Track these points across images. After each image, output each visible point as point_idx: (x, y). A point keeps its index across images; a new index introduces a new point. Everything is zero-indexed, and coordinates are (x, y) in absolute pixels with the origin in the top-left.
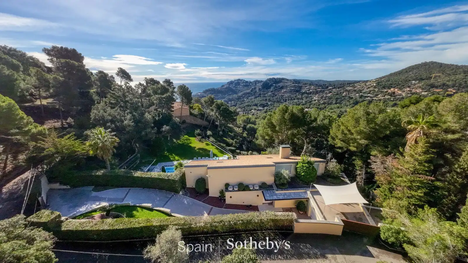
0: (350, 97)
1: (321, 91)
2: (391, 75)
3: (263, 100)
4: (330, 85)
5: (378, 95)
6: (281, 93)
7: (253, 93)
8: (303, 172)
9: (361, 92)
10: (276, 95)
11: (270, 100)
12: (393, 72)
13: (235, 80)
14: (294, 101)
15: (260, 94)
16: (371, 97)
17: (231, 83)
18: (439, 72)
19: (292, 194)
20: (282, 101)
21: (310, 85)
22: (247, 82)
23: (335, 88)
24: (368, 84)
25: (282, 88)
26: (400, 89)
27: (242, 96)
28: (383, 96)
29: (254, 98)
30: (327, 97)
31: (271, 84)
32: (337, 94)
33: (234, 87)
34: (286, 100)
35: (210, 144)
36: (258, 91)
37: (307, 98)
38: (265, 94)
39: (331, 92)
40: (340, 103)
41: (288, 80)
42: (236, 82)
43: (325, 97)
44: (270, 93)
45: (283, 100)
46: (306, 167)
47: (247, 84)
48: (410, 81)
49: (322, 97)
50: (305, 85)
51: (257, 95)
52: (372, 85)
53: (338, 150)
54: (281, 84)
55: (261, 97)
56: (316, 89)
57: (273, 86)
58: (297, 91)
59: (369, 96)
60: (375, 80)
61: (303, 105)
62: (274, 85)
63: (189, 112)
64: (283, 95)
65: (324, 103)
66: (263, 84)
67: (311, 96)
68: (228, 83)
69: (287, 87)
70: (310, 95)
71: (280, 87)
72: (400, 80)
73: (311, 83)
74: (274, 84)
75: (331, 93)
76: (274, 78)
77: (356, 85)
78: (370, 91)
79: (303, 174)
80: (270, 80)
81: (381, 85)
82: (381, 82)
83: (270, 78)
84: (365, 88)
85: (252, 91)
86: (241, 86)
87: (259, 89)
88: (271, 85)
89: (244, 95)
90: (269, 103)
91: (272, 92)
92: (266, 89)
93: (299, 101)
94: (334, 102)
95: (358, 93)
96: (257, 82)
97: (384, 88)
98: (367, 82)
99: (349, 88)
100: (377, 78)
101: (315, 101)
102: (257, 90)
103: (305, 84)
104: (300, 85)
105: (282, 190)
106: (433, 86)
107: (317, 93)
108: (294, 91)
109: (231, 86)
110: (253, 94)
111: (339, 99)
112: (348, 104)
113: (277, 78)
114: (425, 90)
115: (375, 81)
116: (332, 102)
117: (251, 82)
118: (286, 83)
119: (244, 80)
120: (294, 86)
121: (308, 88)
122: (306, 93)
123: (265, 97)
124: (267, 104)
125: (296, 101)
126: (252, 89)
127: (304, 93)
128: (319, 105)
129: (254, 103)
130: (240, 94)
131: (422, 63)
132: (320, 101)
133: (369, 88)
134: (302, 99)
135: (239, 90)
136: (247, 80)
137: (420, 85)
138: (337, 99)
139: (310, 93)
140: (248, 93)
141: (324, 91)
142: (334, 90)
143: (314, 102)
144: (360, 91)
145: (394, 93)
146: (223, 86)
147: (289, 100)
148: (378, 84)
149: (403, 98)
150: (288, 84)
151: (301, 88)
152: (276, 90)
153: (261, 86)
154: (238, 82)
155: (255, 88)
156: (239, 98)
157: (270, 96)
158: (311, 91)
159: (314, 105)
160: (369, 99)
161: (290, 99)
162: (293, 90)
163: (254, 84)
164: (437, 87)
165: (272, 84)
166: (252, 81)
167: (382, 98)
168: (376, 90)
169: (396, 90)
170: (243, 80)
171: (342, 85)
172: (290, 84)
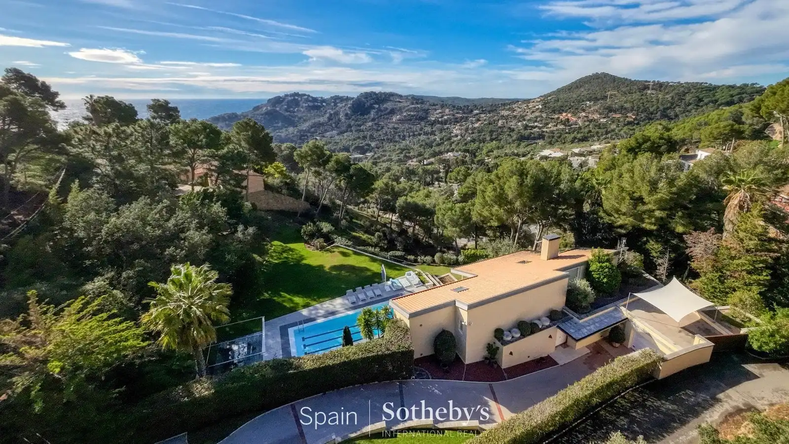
0: (510, 128)
1: (462, 118)
2: (559, 91)
3: (359, 138)
4: (476, 107)
5: (547, 124)
6: (393, 123)
7: (334, 122)
8: (604, 278)
9: (524, 120)
10: (382, 128)
11: (372, 138)
12: (560, 87)
13: (287, 96)
14: (419, 137)
15: (350, 126)
16: (540, 128)
17: (277, 101)
18: (614, 88)
19: (602, 318)
20: (397, 138)
21: (442, 107)
22: (315, 100)
23: (483, 112)
24: (531, 105)
25: (392, 112)
26: (574, 114)
27: (309, 131)
28: (555, 126)
29: (338, 134)
30: (475, 128)
31: (369, 104)
32: (489, 124)
33: (286, 110)
34: (404, 136)
35: (351, 252)
36: (343, 119)
37: (441, 131)
38: (360, 126)
39: (478, 120)
40: (496, 139)
41: (401, 96)
42: (290, 98)
43: (472, 130)
44: (370, 124)
45: (399, 136)
46: (607, 267)
47: (316, 104)
48: (583, 101)
49: (467, 130)
50: (434, 107)
51: (343, 129)
52: (537, 107)
53: (619, 230)
54: (389, 105)
55: (351, 131)
56: (454, 115)
57: (374, 108)
58: (422, 119)
59: (536, 126)
60: (539, 100)
61: (438, 145)
62: (377, 106)
63: (263, 183)
64: (396, 126)
65: (473, 141)
66: (353, 105)
67: (448, 128)
68: (269, 100)
69: (400, 110)
70: (445, 127)
71: (388, 111)
72: (572, 99)
73: (443, 103)
74: (374, 104)
75: (480, 121)
76: (375, 93)
77: (514, 106)
78: (537, 117)
79: (605, 280)
80: (368, 95)
81: (549, 108)
82: (548, 103)
83: (366, 93)
84: (527, 112)
85: (330, 119)
86: (302, 107)
87: (347, 115)
88: (371, 107)
89: (312, 127)
90: (373, 144)
91: (373, 120)
92: (361, 115)
93: (429, 138)
94: (488, 138)
95: (520, 121)
96: (337, 99)
97: (554, 112)
98: (529, 103)
99: (505, 113)
100: (541, 96)
101: (457, 136)
102: (342, 116)
103: (434, 105)
104: (426, 107)
105: (587, 316)
106: (610, 110)
107: (458, 122)
108: (416, 119)
109: (278, 109)
110: (334, 125)
111: (495, 131)
112: (511, 140)
113: (380, 93)
114: (603, 116)
115: (539, 102)
116: (485, 138)
117: (323, 101)
118: (400, 102)
119: (309, 96)
120: (415, 108)
121: (440, 113)
122: (439, 122)
123: (360, 131)
124: (369, 145)
125: (422, 137)
126: (331, 115)
127: (434, 121)
128: (466, 144)
129: (340, 146)
130: (305, 126)
131: (594, 75)
132: (466, 138)
133: (533, 112)
134: (433, 133)
135: (300, 118)
136: (314, 96)
137: (596, 107)
138: (491, 132)
139: (445, 122)
140: (322, 124)
141: (467, 117)
142: (483, 115)
143: (455, 139)
144: (523, 118)
145: (568, 120)
146: (257, 108)
147: (409, 137)
148: (545, 105)
149: (580, 128)
150: (402, 104)
151: (427, 111)
152: (381, 116)
153: (349, 108)
154: (294, 100)
155: (337, 114)
156: (304, 136)
157: (371, 129)
158: (446, 117)
159: (458, 143)
160: (538, 130)
161: (411, 134)
162: (412, 116)
163: (333, 104)
164: (615, 112)
165: (371, 104)
166: (326, 97)
167: (555, 128)
168: (544, 115)
169: (569, 115)
170: (305, 95)
171: (493, 106)
172: (406, 105)
